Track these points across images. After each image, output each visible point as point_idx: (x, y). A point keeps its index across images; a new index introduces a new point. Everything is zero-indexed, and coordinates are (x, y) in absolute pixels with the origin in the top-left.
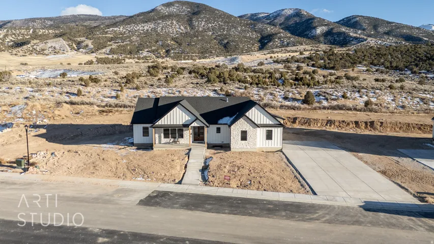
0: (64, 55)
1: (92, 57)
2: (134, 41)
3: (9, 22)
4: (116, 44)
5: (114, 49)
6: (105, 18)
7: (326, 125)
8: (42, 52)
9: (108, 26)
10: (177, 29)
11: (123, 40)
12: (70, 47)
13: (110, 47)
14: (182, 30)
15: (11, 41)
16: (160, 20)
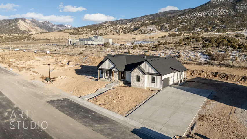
0: (154, 33)
1: (167, 34)
2: (192, 23)
3: (134, 19)
4: (182, 26)
5: (180, 28)
6: (179, 11)
7: (241, 80)
8: (144, 33)
9: (179, 16)
10: (223, 13)
11: (186, 23)
12: (157, 29)
13: (178, 28)
14: (227, 13)
15: (133, 28)
16: (212, 8)
